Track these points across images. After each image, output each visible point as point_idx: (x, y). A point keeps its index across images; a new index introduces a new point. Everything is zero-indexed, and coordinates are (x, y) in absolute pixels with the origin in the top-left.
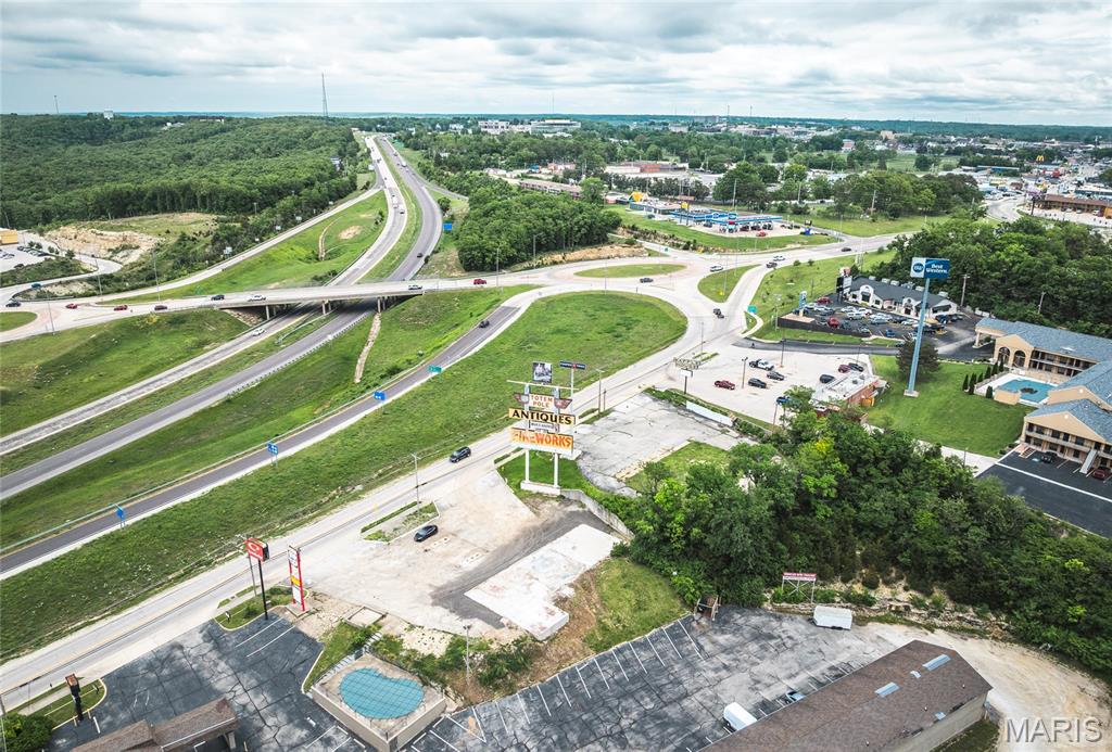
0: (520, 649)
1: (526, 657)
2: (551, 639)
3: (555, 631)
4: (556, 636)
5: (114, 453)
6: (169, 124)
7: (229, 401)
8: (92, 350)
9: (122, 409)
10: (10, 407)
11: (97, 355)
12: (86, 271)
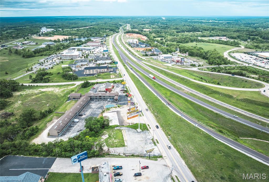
7: (217, 114)
8: (262, 104)
9: (219, 105)
10: (228, 98)
11: (260, 105)
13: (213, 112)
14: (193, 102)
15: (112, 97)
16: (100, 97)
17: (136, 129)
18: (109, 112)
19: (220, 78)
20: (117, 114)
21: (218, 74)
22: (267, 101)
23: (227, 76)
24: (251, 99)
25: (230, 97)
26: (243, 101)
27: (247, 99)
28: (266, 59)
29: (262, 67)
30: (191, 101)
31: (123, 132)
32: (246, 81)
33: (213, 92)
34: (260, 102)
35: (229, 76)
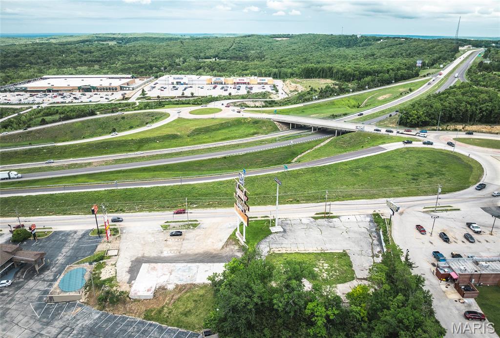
0: (120, 295)
1: (118, 300)
2: (135, 300)
3: (142, 298)
4: (139, 301)
5: (168, 165)
6: (382, 40)
7: (225, 158)
8: (218, 127)
9: (196, 150)
10: (174, 141)
11: (218, 129)
12: (270, 98)
13: (216, 159)
14: (164, 165)
17: (270, 233)
18: (132, 279)
22: (217, 122)
23: (77, 122)
24: (200, 127)
25: (174, 137)
26: (198, 134)
27: (197, 129)
28: (49, 91)
29: (69, 103)
30: (158, 166)
31: (284, 252)
32: (123, 118)
33: (141, 143)
34: (214, 125)
35: (81, 122)
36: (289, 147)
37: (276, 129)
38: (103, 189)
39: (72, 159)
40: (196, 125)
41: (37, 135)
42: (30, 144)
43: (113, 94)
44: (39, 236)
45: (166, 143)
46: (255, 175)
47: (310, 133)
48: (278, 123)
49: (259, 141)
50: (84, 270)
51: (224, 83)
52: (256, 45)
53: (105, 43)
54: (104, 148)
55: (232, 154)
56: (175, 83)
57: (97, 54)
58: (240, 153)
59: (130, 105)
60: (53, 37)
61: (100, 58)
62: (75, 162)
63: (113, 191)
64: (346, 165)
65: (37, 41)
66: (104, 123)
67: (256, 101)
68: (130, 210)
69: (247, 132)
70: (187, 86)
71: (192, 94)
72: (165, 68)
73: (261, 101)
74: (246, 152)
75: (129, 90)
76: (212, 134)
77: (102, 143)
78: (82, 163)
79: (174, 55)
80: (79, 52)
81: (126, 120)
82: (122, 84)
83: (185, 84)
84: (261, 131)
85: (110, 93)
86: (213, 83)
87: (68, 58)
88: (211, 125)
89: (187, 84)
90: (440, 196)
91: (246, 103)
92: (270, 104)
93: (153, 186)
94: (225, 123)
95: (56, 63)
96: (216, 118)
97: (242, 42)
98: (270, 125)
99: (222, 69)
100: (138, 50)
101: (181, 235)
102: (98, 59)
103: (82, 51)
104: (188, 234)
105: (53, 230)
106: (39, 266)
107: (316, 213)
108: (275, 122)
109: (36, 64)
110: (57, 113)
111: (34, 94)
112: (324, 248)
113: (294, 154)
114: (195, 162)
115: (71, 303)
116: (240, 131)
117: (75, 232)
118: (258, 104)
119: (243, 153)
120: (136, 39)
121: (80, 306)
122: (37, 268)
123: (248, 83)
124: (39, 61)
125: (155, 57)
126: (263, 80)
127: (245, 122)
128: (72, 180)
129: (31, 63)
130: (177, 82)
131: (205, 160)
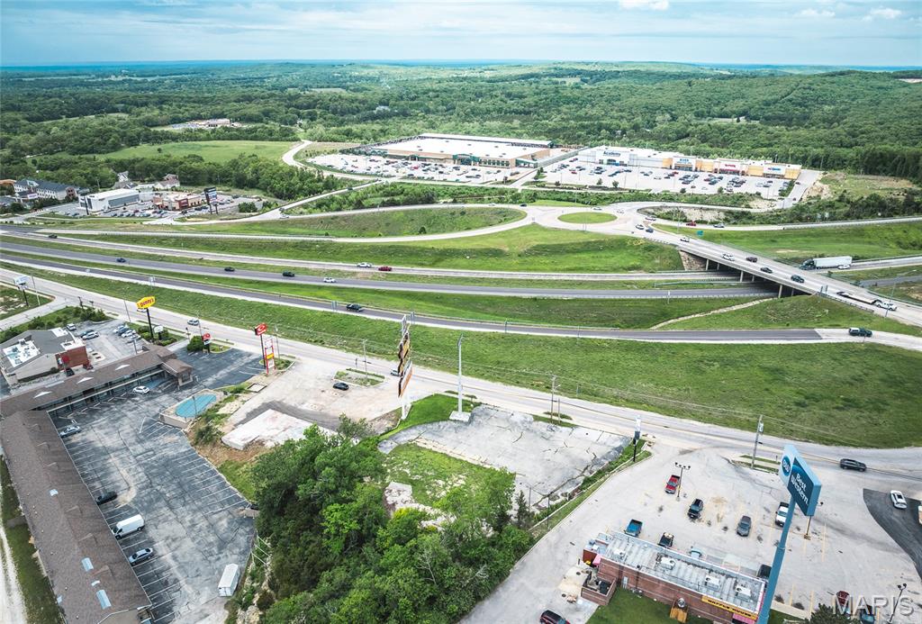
0: (215, 435)
1: (211, 440)
2: (223, 445)
4: (228, 448)
7: (535, 299)
8: (579, 248)
9: (506, 280)
10: (493, 259)
11: (578, 251)
12: (748, 207)
13: (521, 298)
14: (437, 294)
15: (147, 372)
16: (85, 393)
17: (446, 418)
18: (243, 422)
19: (383, 224)
20: (285, 415)
21: (367, 214)
22: (582, 238)
23: (398, 211)
24: (547, 243)
25: (497, 253)
26: (536, 254)
27: (541, 246)
28: (414, 158)
29: (428, 179)
30: (429, 293)
31: (429, 447)
32: (463, 213)
33: (442, 256)
34: (572, 244)
35: (404, 211)
36: (663, 301)
37: (677, 266)
38: (322, 309)
39: (341, 264)
40: (546, 239)
41: (343, 223)
42: (327, 235)
43: (499, 171)
44: (214, 350)
45: (478, 262)
46: (526, 333)
47: (733, 283)
48: (687, 256)
49: (623, 281)
50: (215, 398)
51: (694, 169)
52: (846, 94)
53: (559, 80)
54: (389, 255)
55: (550, 295)
56: (605, 162)
57: (530, 100)
58: (565, 296)
59: (506, 192)
60: (490, 67)
61: (532, 107)
62: (337, 268)
63: (329, 315)
64: (701, 350)
65: (466, 74)
66: (434, 217)
67: (708, 209)
68: (331, 344)
69: (623, 263)
70: (625, 167)
71: (615, 184)
72: (624, 132)
73: (720, 211)
74: (575, 296)
75: (529, 167)
76: (558, 258)
77: (390, 247)
78: (346, 272)
79: (659, 108)
80: (503, 97)
81: (465, 216)
82: (522, 157)
83: (622, 164)
84: (647, 265)
85: (496, 170)
86: (673, 167)
87: (483, 106)
88: (568, 242)
89: (626, 165)
90: (763, 438)
91: (685, 211)
92: (737, 218)
93: (379, 318)
94: (595, 242)
95: (461, 113)
96: (588, 232)
97: (814, 86)
98: (670, 258)
99: (724, 140)
100: (602, 96)
101: (345, 389)
102: (527, 109)
103: (509, 95)
104: (356, 392)
105: (232, 347)
106: (183, 382)
107: (546, 411)
108: (681, 253)
109: (434, 113)
110: (402, 193)
111: (392, 160)
112: (490, 460)
113: (665, 316)
114: (484, 298)
115: (175, 429)
116: (612, 260)
117: (250, 355)
118: (708, 216)
119: (570, 297)
120: (616, 75)
121: (181, 435)
122: (181, 384)
123: (743, 172)
124: (440, 108)
125: (623, 111)
126: (774, 169)
127: (632, 246)
128: (313, 291)
129: (428, 111)
130: (609, 160)
131: (501, 298)
